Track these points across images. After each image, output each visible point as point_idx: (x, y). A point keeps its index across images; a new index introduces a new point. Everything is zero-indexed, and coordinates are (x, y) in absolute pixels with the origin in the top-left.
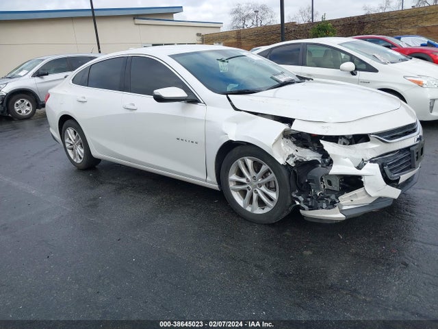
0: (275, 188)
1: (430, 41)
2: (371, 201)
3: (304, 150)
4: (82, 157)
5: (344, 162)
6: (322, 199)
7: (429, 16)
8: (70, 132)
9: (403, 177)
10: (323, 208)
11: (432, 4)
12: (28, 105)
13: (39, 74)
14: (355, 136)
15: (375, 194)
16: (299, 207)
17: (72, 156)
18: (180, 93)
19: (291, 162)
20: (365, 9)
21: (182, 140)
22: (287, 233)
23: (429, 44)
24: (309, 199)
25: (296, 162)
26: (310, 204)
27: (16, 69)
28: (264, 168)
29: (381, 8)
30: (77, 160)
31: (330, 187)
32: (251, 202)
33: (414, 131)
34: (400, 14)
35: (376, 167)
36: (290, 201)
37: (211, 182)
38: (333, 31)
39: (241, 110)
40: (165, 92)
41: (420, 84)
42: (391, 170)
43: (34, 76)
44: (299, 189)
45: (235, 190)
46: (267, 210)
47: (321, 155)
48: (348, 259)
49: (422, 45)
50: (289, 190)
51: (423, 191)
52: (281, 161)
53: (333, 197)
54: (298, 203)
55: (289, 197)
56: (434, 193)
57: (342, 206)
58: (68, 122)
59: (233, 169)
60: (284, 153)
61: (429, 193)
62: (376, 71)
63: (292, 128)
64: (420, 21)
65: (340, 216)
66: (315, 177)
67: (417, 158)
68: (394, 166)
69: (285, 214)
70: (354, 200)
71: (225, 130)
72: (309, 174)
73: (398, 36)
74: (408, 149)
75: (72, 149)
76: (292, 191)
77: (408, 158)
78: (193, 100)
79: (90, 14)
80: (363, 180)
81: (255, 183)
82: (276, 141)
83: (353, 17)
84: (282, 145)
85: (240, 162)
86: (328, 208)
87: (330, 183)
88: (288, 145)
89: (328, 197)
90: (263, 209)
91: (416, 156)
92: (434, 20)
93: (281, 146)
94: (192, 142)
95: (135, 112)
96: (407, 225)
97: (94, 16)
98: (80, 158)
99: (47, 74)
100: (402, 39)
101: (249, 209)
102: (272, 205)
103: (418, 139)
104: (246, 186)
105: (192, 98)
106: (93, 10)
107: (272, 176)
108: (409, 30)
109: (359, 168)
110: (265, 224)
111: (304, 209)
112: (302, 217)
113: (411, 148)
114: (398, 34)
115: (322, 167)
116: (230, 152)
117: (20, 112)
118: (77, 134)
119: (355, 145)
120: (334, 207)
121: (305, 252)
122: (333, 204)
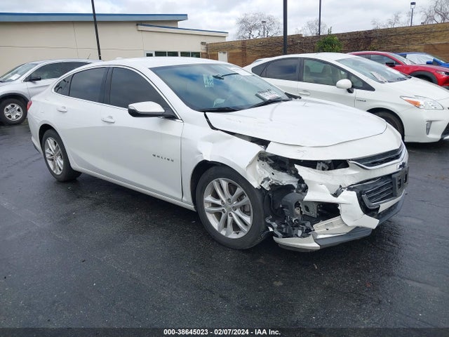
0: (250, 212)
1: (437, 59)
2: (348, 230)
3: (280, 173)
4: (62, 168)
5: (319, 188)
6: (297, 226)
7: (437, 34)
8: (50, 142)
9: (384, 206)
10: (298, 236)
11: (440, 22)
12: (19, 110)
13: (31, 79)
14: (334, 161)
15: (351, 223)
16: (273, 234)
17: (52, 167)
18: (157, 108)
19: (266, 186)
20: (374, 24)
21: (158, 157)
22: (261, 261)
23: (435, 63)
24: (283, 226)
25: (272, 186)
26: (284, 231)
27: (9, 73)
28: (239, 190)
29: (390, 23)
30: (57, 171)
31: (307, 213)
32: (226, 225)
33: (397, 157)
34: (407, 30)
35: (354, 194)
36: (263, 227)
37: (186, 202)
38: (339, 46)
39: (217, 129)
40: (140, 107)
41: (416, 104)
42: (370, 199)
43: (26, 80)
44: (273, 215)
45: (210, 212)
46: (241, 235)
47: (298, 180)
48: (319, 292)
49: (428, 63)
50: (263, 216)
51: (409, 220)
52: (256, 184)
53: (308, 224)
54: (271, 230)
55: (263, 223)
56: (420, 222)
57: (317, 234)
58: (48, 131)
59: (208, 189)
60: (259, 176)
61: (414, 221)
62: (373, 89)
63: (267, 151)
64: (427, 39)
65: (315, 245)
66: (289, 203)
67: (400, 185)
68: (373, 195)
69: (259, 240)
70: (330, 228)
71: (200, 149)
72: (283, 199)
73: (404, 53)
74: (390, 176)
75: (53, 160)
76: (266, 216)
77: (390, 185)
78: (170, 116)
79: (92, 19)
80: (339, 208)
81: (230, 206)
82: (251, 163)
83: (360, 32)
84: (258, 167)
85: (215, 183)
86: (302, 236)
87: (307, 209)
88: (264, 168)
89: (303, 224)
90: (238, 233)
91: (398, 183)
92: (441, 38)
93: (255, 169)
94: (168, 160)
95: (113, 124)
96: (387, 257)
97: (95, 21)
98: (60, 169)
99: (40, 79)
100: (408, 56)
101: (223, 233)
102: (246, 230)
103: (400, 166)
104: (221, 209)
105: (169, 113)
106: (94, 14)
107: (246, 199)
108: (416, 47)
109: (336, 195)
110: (239, 250)
111: (277, 236)
112: (277, 244)
113: (393, 176)
114: (405, 51)
115: (297, 192)
116: (205, 172)
117: (10, 116)
118: (57, 144)
119: (333, 171)
120: (309, 235)
121: (275, 283)
122: (307, 232)
